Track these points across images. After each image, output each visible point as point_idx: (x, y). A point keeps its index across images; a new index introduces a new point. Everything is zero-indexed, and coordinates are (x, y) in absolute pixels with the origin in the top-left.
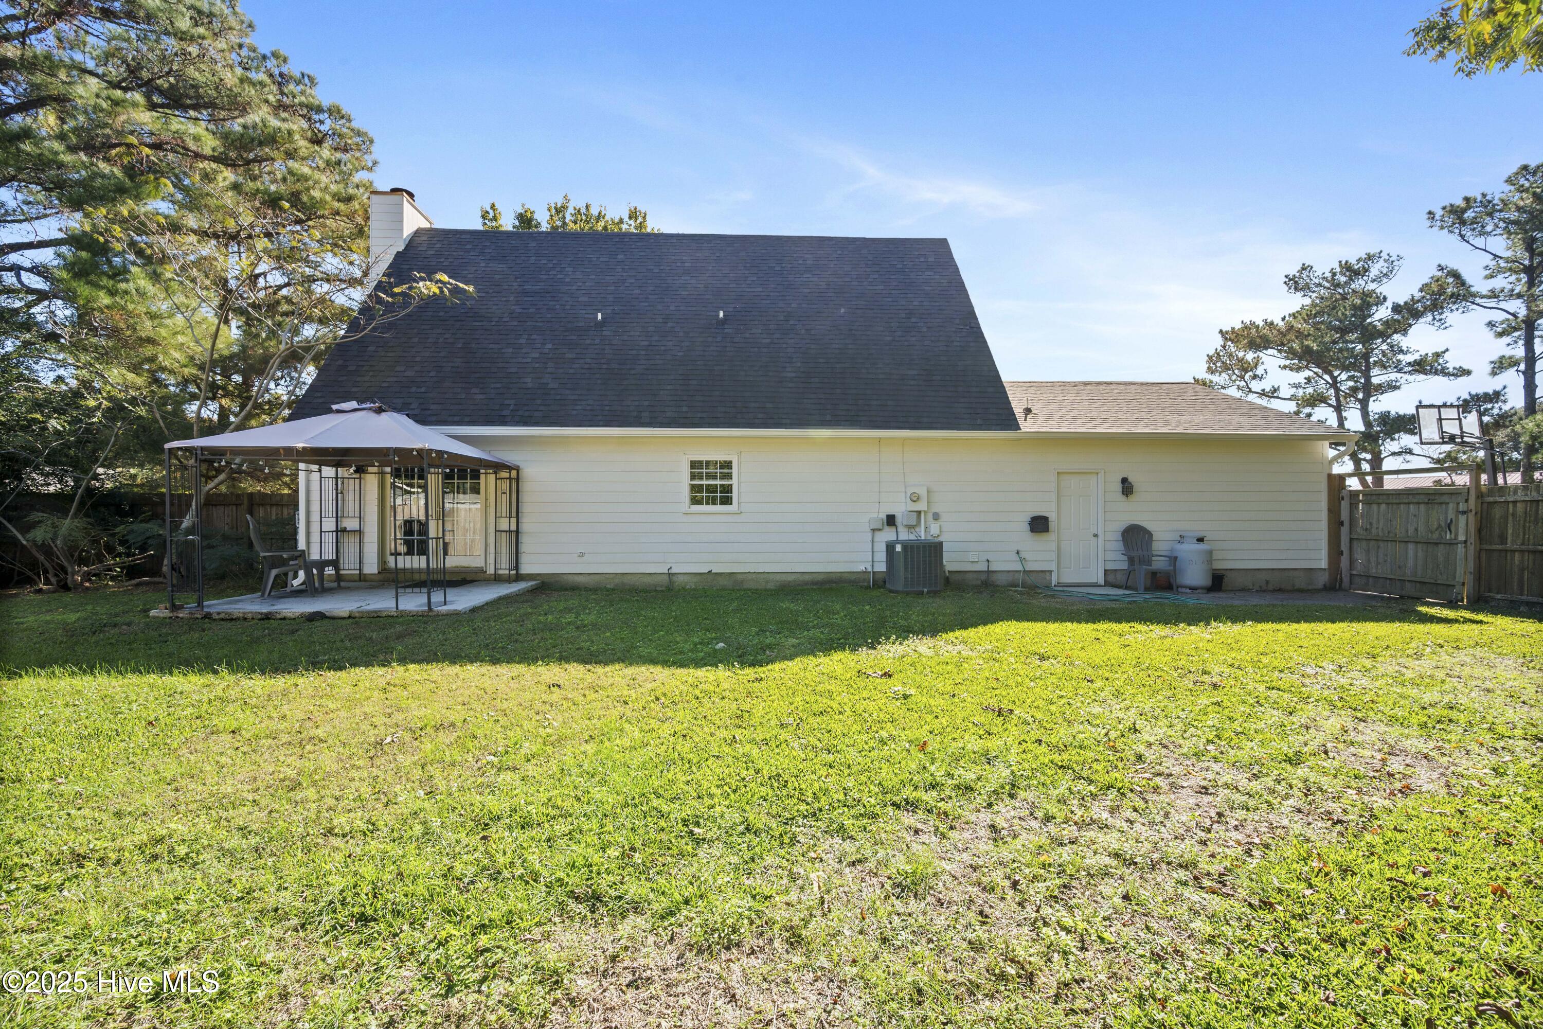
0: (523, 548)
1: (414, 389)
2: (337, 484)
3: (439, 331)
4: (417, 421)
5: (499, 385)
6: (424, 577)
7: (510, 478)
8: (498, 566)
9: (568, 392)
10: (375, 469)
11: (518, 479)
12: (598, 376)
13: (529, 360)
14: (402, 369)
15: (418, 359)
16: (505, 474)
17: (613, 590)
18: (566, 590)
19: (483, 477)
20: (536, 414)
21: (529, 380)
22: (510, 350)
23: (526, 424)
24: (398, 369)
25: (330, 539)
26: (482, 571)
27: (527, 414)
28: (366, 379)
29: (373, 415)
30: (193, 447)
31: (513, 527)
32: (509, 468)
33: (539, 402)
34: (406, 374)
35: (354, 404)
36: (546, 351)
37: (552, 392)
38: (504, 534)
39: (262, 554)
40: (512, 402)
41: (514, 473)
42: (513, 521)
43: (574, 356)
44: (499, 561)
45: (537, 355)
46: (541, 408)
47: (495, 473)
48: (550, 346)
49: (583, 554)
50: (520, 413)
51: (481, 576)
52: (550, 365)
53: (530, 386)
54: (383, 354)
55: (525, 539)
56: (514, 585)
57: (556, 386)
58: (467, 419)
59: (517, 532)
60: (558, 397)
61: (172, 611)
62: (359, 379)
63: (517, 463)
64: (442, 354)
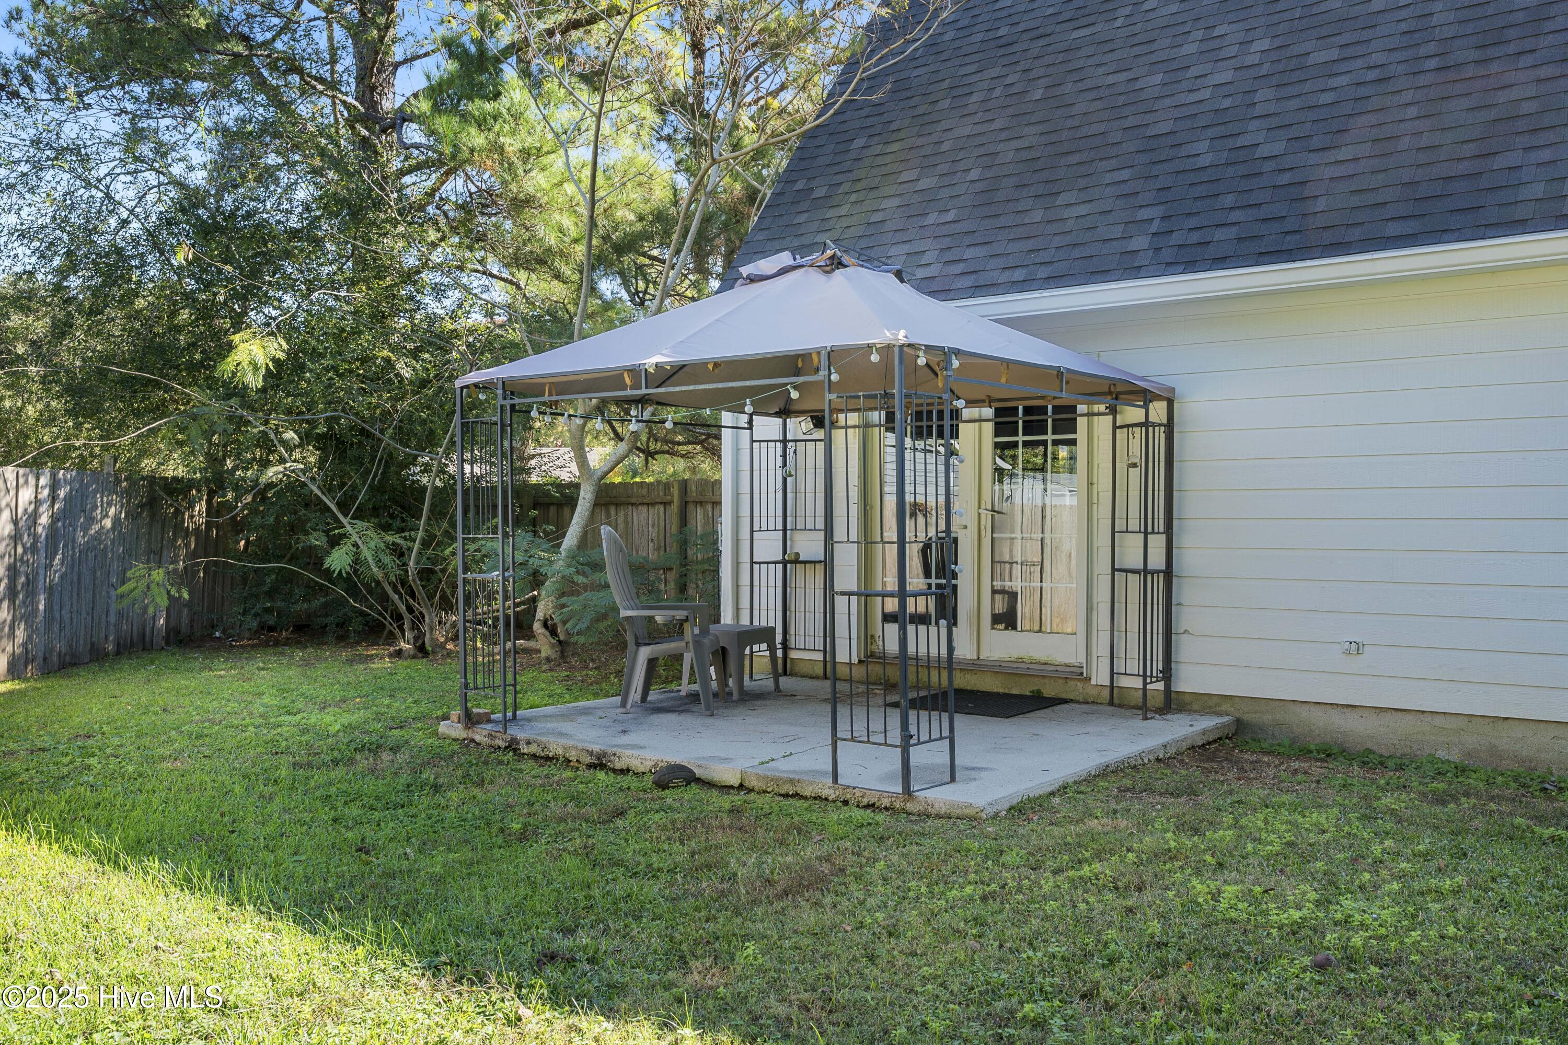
0: (1184, 619)
1: (931, 219)
2: (784, 456)
3: (994, 72)
4: (932, 294)
5: (1125, 174)
6: (938, 679)
7: (1146, 424)
8: (1119, 667)
9: (1313, 159)
10: (854, 418)
11: (1169, 426)
12: (1408, 96)
13: (1205, 94)
14: (912, 175)
15: (945, 147)
16: (1133, 414)
17: (1461, 770)
18: (1305, 753)
19: (1082, 422)
20: (1221, 234)
21: (1203, 146)
22: (1158, 78)
23: (1190, 265)
24: (905, 177)
25: (770, 578)
26: (1079, 675)
27: (1195, 237)
28: (844, 210)
29: (815, 276)
30: (491, 382)
31: (1157, 560)
32: (1145, 396)
33: (1229, 200)
34: (921, 185)
35: (785, 259)
36: (1254, 59)
37: (1268, 166)
38: (1133, 579)
39: (624, 613)
40: (1157, 212)
41: (1158, 411)
42: (1157, 543)
43: (1334, 54)
44: (1120, 652)
45: (1227, 76)
46: (1235, 216)
47: (1113, 411)
48: (1265, 44)
49: (1359, 647)
50: (1176, 239)
51: (1074, 690)
52: (1264, 94)
53: (1205, 161)
54: (877, 149)
55: (1185, 593)
56: (1157, 723)
57: (1279, 147)
58: (1043, 272)
59: (1168, 573)
60: (1286, 178)
61: (467, 728)
62: (831, 213)
63: (1169, 382)
64: (997, 125)
